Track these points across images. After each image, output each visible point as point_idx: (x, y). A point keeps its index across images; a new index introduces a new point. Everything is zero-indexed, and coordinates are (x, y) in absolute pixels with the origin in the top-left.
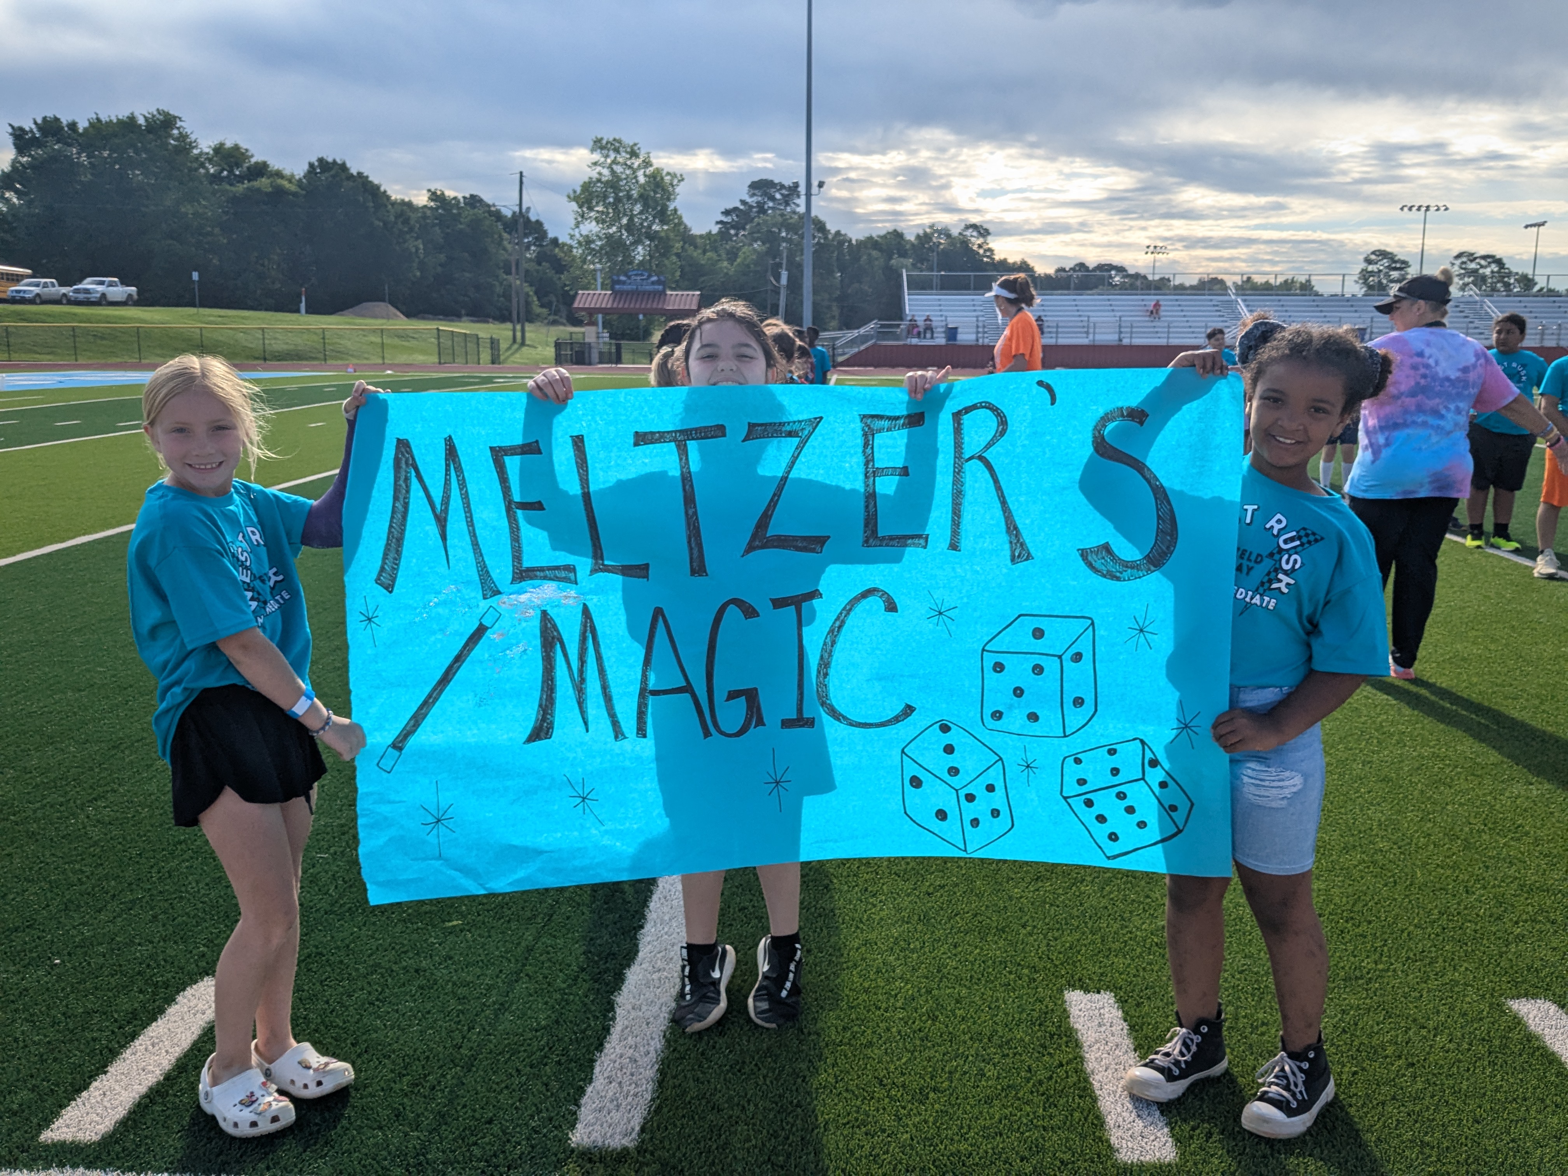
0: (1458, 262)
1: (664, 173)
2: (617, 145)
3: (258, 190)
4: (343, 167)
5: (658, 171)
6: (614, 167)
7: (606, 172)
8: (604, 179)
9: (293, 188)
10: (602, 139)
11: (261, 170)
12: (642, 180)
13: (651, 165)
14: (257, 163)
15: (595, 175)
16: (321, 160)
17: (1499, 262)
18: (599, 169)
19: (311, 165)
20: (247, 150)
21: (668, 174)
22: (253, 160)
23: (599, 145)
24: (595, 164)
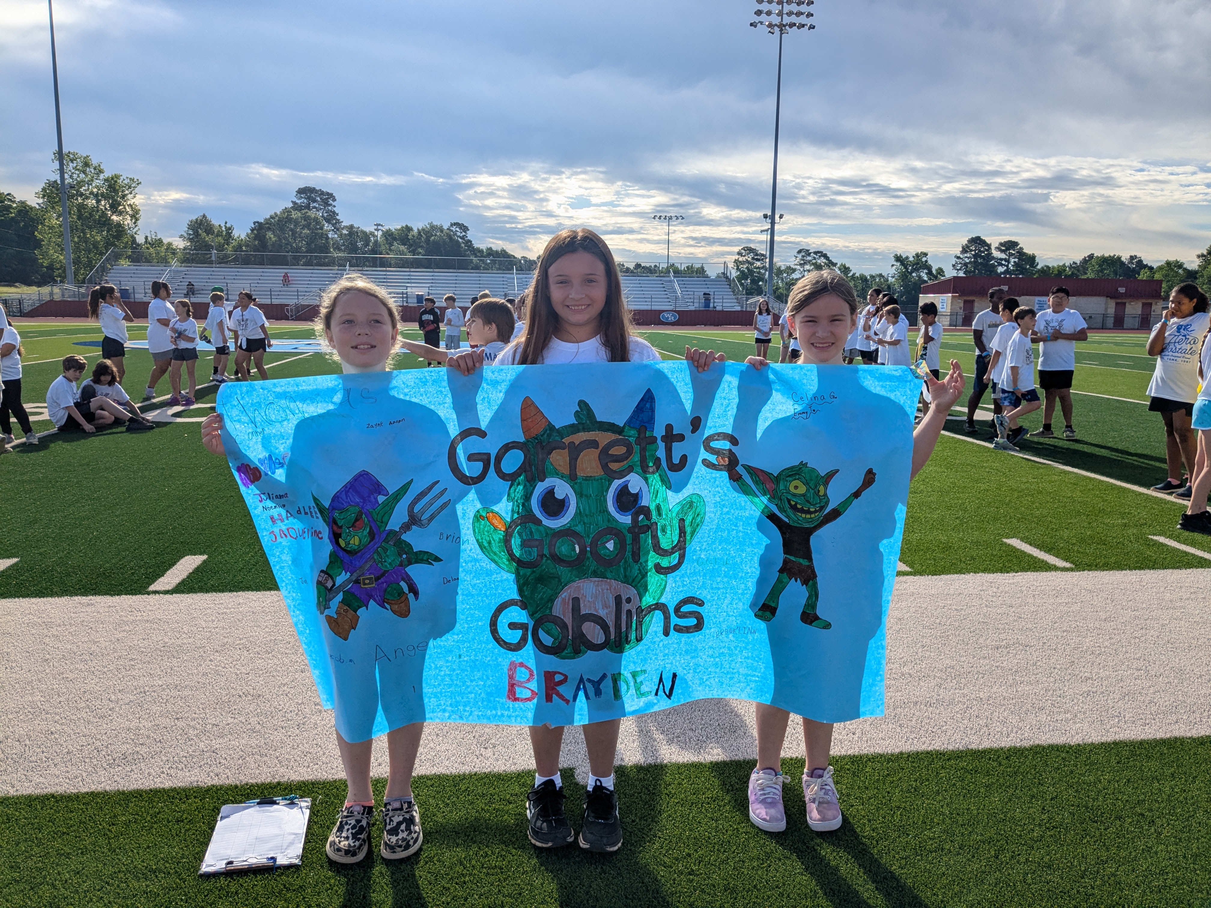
0: (800, 256)
1: (121, 178)
5: (114, 176)
13: (104, 173)
15: (56, 179)
17: (825, 256)
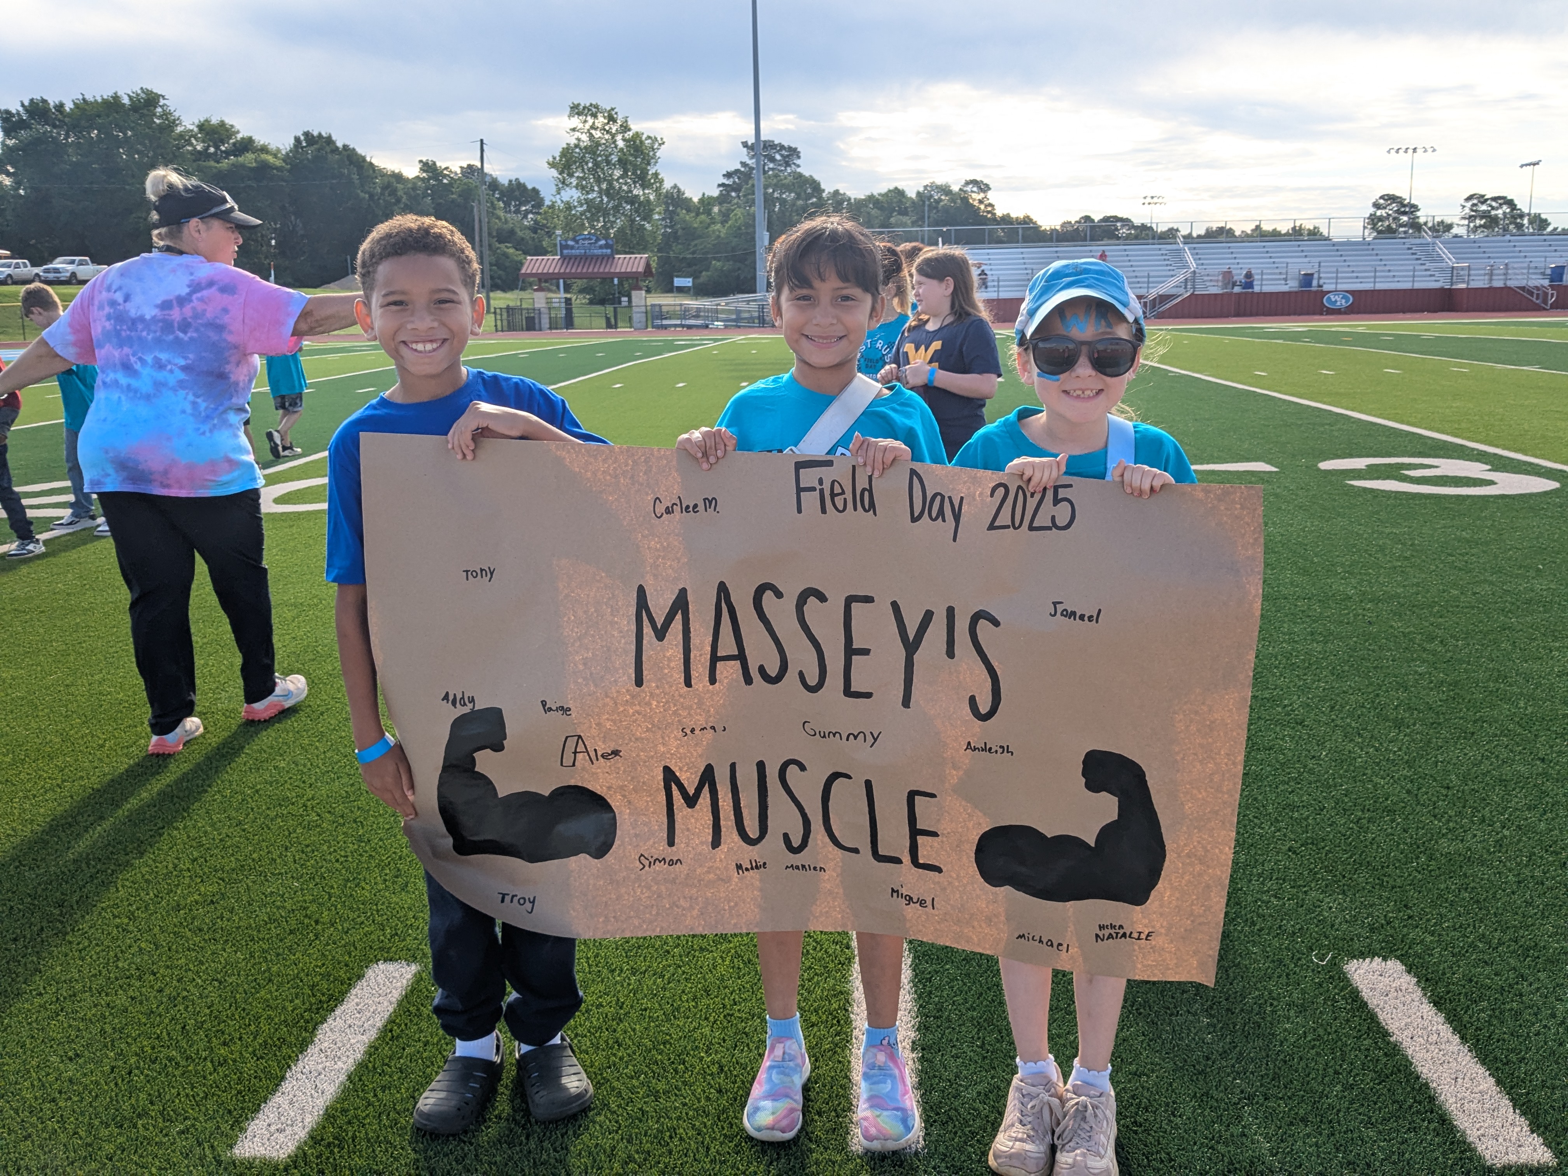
0: (1469, 204)
1: (644, 138)
2: (594, 110)
3: (243, 166)
4: (329, 140)
5: (637, 135)
6: (593, 132)
7: (585, 138)
8: (582, 145)
9: (278, 163)
10: (579, 105)
11: (247, 145)
12: (621, 144)
13: (629, 130)
14: (243, 139)
15: (573, 141)
16: (307, 134)
18: (577, 134)
19: (297, 139)
20: (232, 126)
21: (649, 137)
22: (239, 136)
23: (576, 110)
24: (574, 130)
